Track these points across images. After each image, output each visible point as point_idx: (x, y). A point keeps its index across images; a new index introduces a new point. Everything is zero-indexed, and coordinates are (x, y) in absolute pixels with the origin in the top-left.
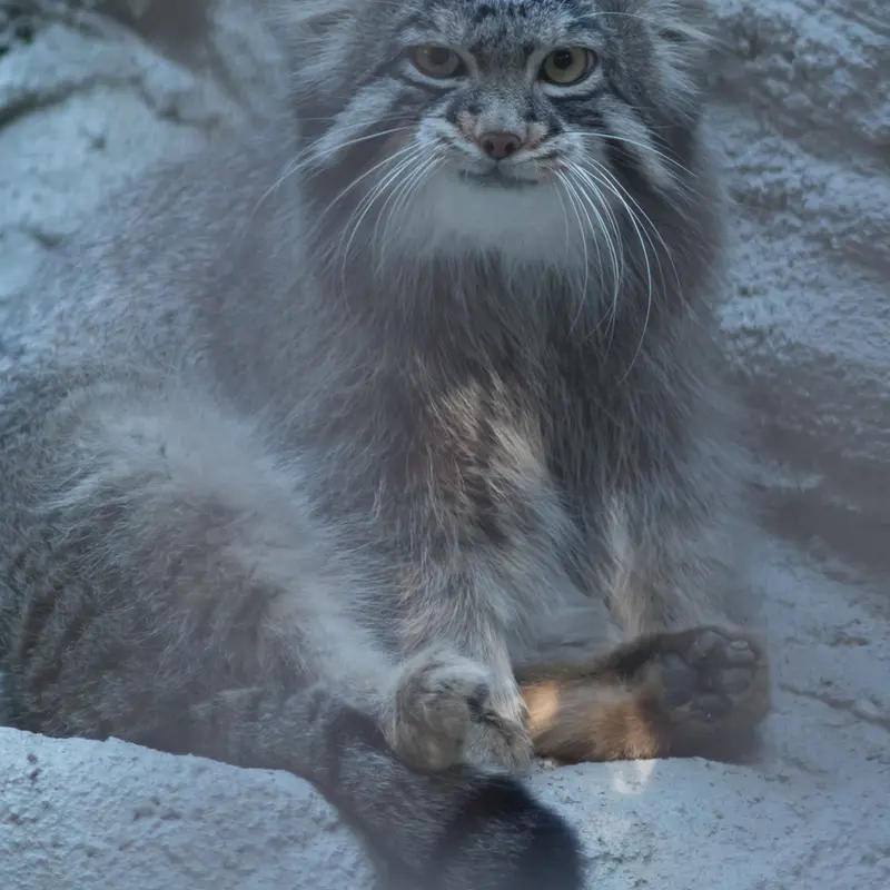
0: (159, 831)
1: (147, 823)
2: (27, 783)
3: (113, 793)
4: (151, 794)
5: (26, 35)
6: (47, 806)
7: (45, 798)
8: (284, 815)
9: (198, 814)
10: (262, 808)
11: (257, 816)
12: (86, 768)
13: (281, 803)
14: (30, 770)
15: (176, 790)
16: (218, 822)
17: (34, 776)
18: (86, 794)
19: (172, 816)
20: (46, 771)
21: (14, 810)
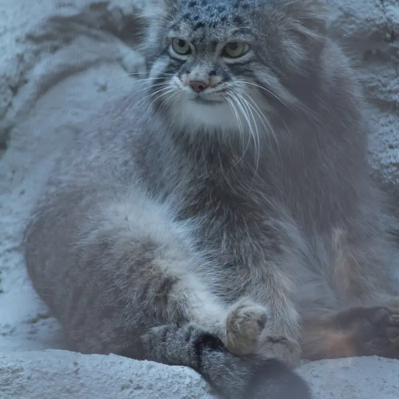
0: (133, 394)
1: (128, 391)
2: (74, 375)
3: (111, 379)
4: (129, 378)
5: (68, 41)
6: (82, 385)
7: (81, 381)
8: (189, 386)
9: (150, 387)
10: (179, 383)
11: (176, 387)
12: (100, 367)
13: (188, 381)
14: (75, 369)
15: (140, 376)
16: (160, 390)
17: (76, 372)
18: (99, 379)
19: (139, 388)
20: (82, 369)
21: (68, 387)
